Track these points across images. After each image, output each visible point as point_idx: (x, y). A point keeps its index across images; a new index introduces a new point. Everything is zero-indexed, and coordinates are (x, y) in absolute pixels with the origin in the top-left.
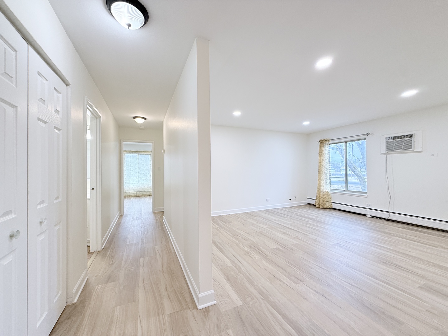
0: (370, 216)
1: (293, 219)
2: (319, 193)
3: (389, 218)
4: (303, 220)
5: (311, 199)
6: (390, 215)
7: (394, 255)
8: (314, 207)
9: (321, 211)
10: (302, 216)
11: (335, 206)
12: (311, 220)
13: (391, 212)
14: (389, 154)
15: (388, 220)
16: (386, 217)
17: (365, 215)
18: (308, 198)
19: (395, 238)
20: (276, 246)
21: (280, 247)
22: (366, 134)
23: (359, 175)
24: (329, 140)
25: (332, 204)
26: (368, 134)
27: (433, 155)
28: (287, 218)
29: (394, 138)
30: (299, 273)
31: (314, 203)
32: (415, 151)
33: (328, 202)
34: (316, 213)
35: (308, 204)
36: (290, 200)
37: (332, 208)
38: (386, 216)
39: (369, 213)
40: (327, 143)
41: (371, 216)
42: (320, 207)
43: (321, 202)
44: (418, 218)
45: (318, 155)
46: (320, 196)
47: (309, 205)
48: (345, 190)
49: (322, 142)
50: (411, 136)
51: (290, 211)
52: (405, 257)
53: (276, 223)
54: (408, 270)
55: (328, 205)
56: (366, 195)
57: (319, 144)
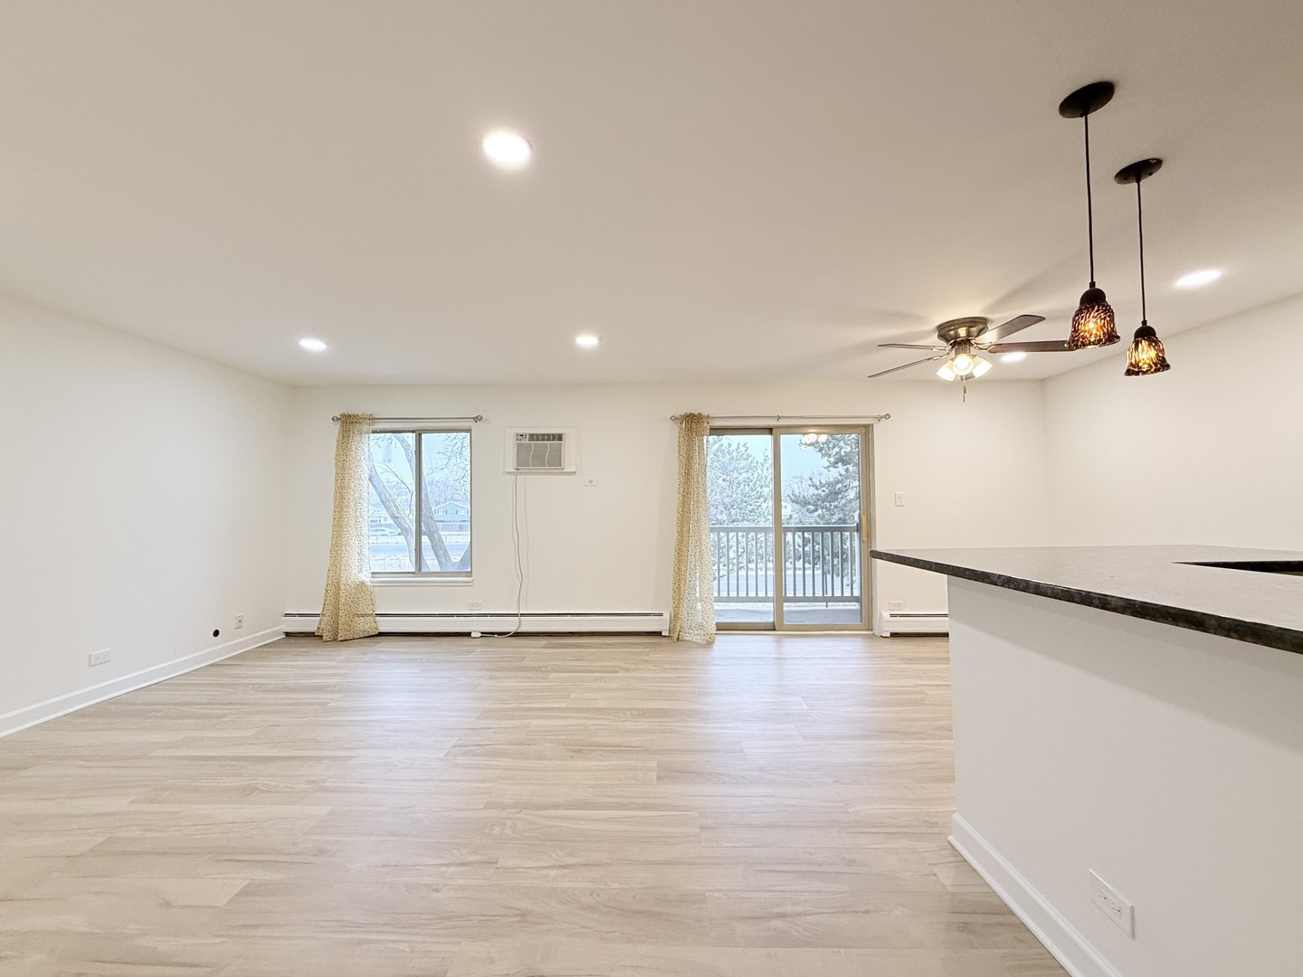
0: (480, 635)
1: (259, 713)
2: (334, 588)
3: (519, 631)
4: (301, 704)
5: (300, 615)
6: (520, 621)
7: (578, 722)
8: (314, 641)
9: (346, 653)
10: (288, 689)
11: (386, 625)
12: (326, 692)
13: (521, 614)
14: (521, 474)
15: (517, 635)
16: (513, 629)
17: (468, 634)
18: (287, 615)
19: (552, 675)
20: (240, 879)
21: (260, 875)
22: (473, 418)
23: (407, 526)
24: (372, 419)
25: (378, 618)
26: (477, 419)
27: (591, 482)
28: (224, 716)
29: (532, 437)
30: (405, 947)
31: (313, 629)
32: (565, 470)
33: (363, 616)
34: (333, 664)
35: (288, 634)
36: (216, 633)
37: (377, 633)
38: (510, 625)
39: (476, 626)
40: (365, 427)
41: (485, 633)
42: (335, 640)
43: (342, 620)
45: (334, 462)
46: (337, 602)
47: (293, 640)
48: (414, 570)
49: (349, 423)
50: (560, 437)
51: (225, 680)
52: (597, 716)
53: (176, 758)
54: (620, 748)
55: (365, 626)
56: (470, 579)
57: (338, 426)
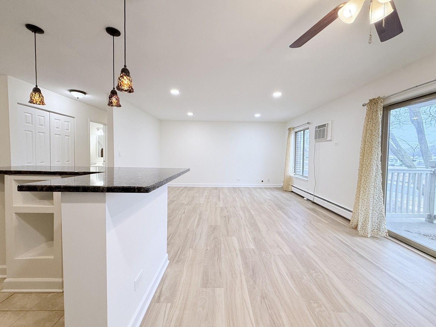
6: (314, 198)
13: (315, 196)
15: (313, 203)
16: (312, 200)
17: (303, 198)
22: (307, 123)
24: (293, 128)
25: (292, 187)
27: (336, 144)
29: (319, 127)
32: (326, 140)
36: (262, 181)
37: (291, 191)
39: (306, 196)
41: (307, 199)
44: (325, 202)
48: (302, 175)
49: (290, 130)
55: (290, 188)
56: (307, 179)
